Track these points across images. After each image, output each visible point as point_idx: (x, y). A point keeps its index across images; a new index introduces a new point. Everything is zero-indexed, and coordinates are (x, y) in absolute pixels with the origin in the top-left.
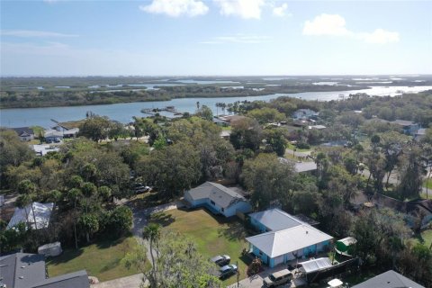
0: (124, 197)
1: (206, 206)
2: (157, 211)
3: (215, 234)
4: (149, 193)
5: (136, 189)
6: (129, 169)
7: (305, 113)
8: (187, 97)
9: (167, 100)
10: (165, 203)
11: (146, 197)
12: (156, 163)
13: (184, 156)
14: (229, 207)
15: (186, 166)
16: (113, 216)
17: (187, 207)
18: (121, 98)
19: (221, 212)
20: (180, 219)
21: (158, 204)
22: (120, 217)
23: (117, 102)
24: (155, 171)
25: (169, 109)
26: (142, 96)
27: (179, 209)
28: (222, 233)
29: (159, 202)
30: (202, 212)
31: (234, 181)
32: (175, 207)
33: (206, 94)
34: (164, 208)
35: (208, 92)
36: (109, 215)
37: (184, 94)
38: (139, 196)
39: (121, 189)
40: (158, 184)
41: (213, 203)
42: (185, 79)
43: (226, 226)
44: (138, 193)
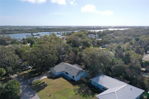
0: (15, 74)
1: (63, 76)
2: (35, 80)
3: (73, 93)
4: (30, 70)
5: (23, 68)
6: (19, 58)
7: (91, 35)
8: (44, 31)
9: (37, 32)
10: (40, 75)
11: (29, 72)
12: (34, 53)
13: (50, 49)
14: (77, 75)
15: (52, 54)
16: (6, 87)
17: (53, 77)
18: (17, 32)
19: (73, 78)
20: (50, 84)
21: (36, 76)
22: (11, 88)
23: (16, 33)
24: (34, 58)
25: (38, 35)
26: (26, 31)
27: (48, 78)
28: (76, 92)
29: (37, 74)
30: (61, 79)
31: (73, 61)
32: (46, 77)
33: (52, 31)
34: (40, 78)
35: (52, 30)
36: (4, 87)
37: (43, 31)
38: (25, 72)
39: (13, 69)
40: (36, 65)
41: (67, 73)
42: (43, 26)
43: (77, 87)
44: (24, 70)
